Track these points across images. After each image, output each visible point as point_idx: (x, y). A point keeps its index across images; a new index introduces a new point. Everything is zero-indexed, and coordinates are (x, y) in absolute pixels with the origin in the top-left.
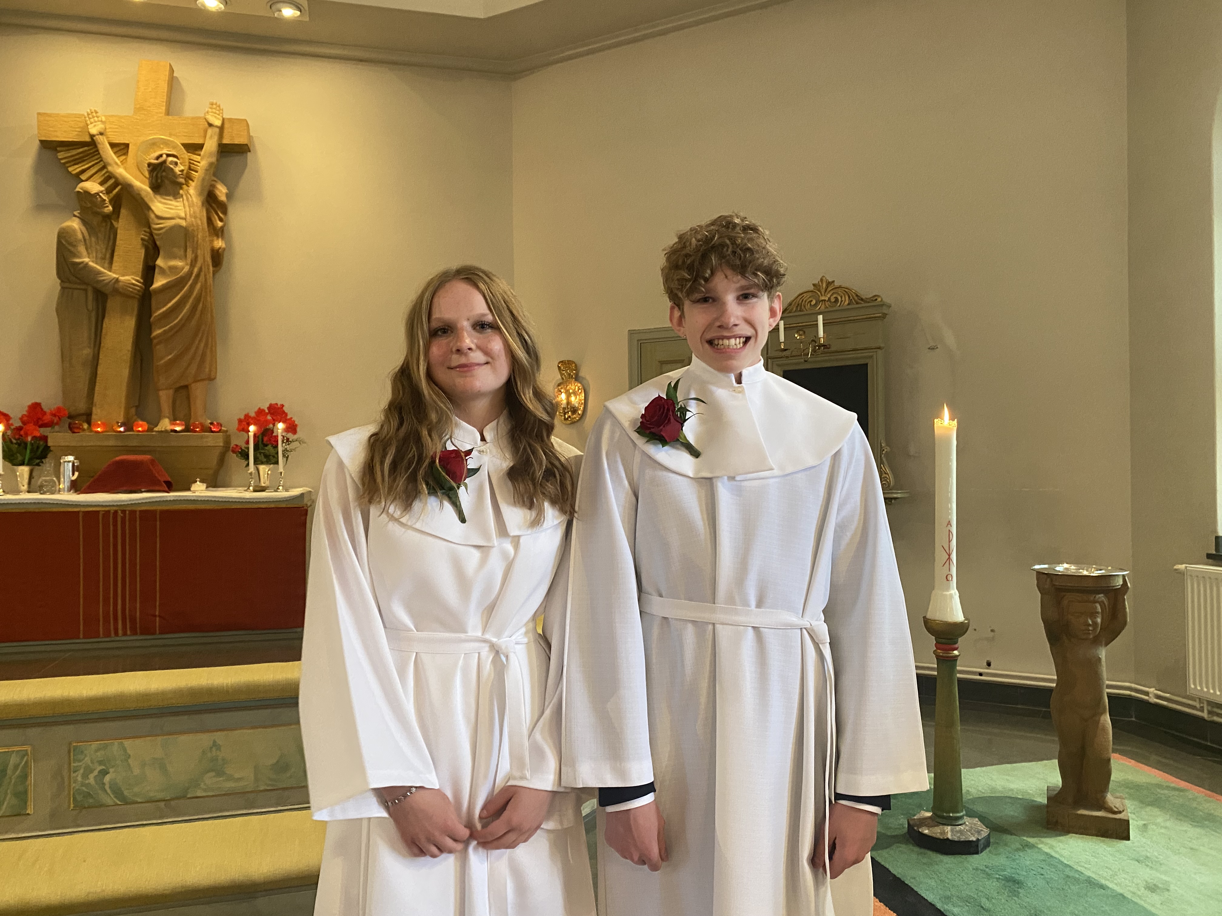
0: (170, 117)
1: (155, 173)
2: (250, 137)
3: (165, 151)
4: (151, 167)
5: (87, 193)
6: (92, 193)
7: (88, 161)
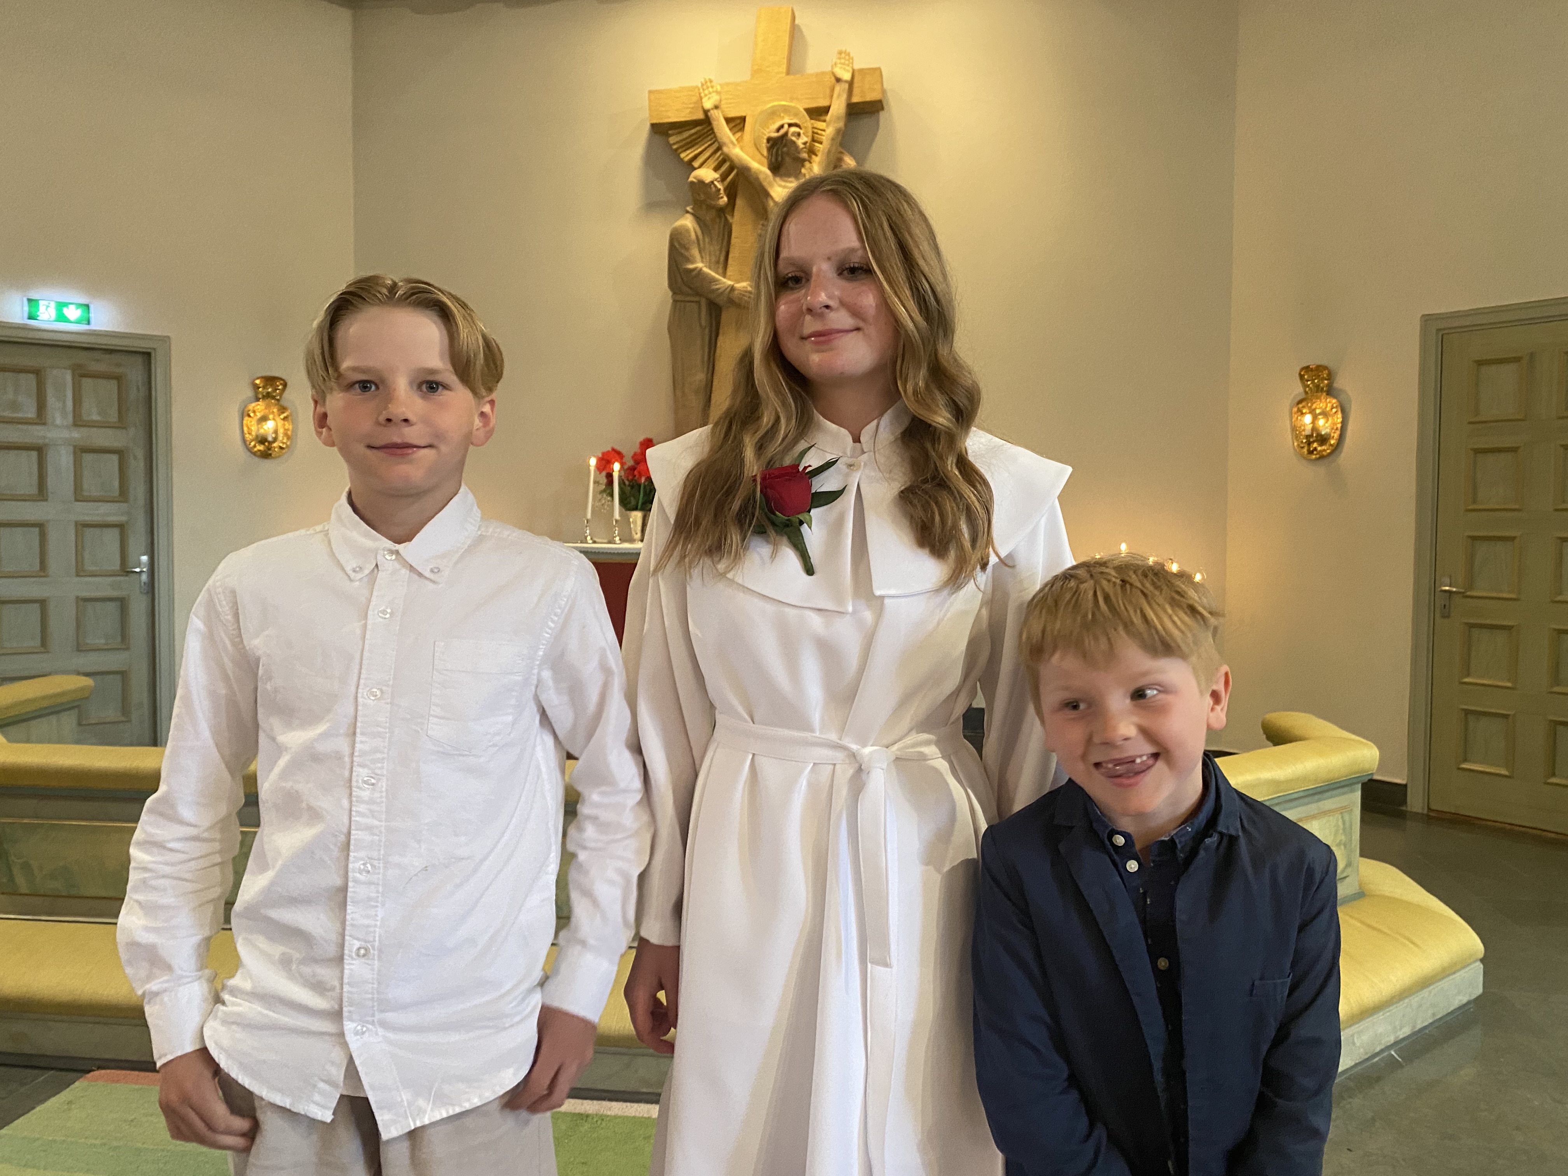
0: (792, 77)
1: (775, 150)
2: (884, 92)
3: (787, 120)
4: (771, 142)
5: (701, 182)
6: (707, 182)
7: (700, 144)
